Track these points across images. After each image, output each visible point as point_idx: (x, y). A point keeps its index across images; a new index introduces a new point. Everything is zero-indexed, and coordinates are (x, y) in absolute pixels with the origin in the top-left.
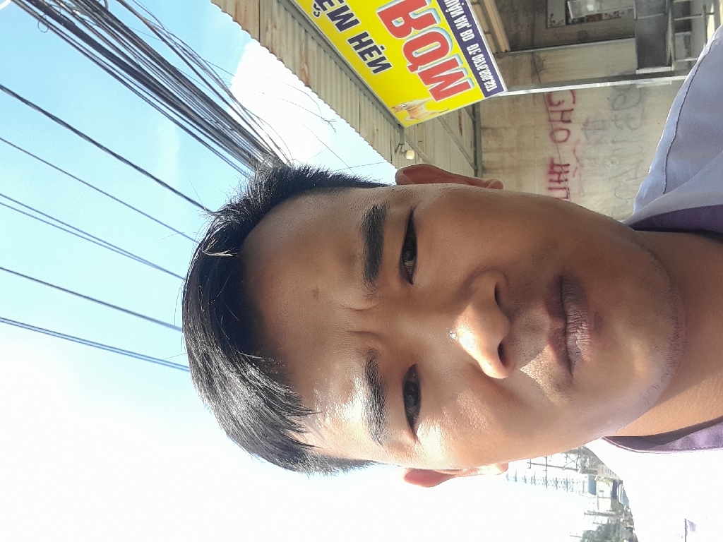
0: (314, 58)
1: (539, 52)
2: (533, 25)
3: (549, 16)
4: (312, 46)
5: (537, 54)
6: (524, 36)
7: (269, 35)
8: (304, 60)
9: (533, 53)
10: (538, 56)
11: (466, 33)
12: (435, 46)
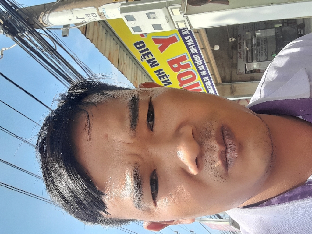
0: (140, 78)
1: (234, 84)
2: (231, 73)
3: (238, 70)
4: (140, 73)
5: (233, 85)
6: (228, 77)
7: (122, 66)
8: (136, 78)
9: (231, 84)
10: (233, 86)
11: (203, 72)
12: (190, 76)
